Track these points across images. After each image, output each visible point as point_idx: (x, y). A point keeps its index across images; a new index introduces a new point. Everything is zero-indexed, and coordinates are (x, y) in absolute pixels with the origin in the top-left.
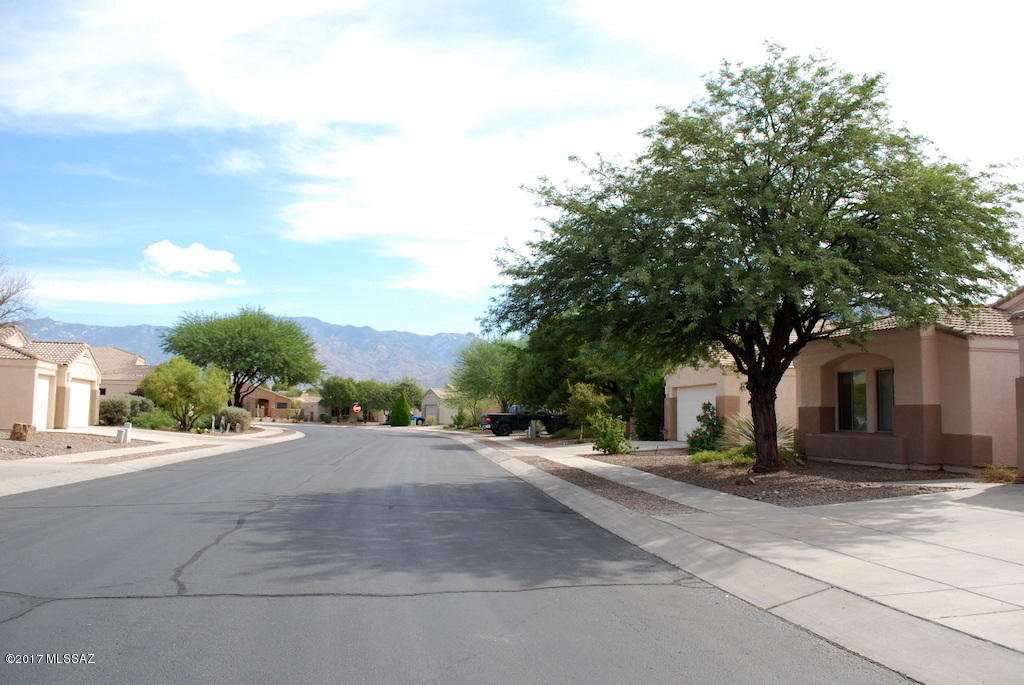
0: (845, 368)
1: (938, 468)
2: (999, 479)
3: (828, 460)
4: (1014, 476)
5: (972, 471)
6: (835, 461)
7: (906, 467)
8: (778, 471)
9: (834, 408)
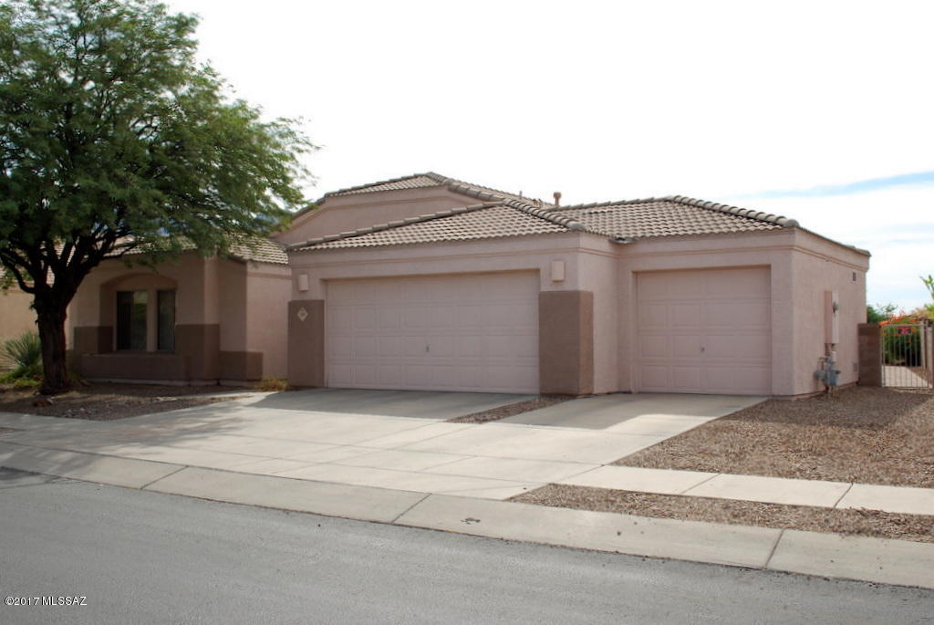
0: (125, 287)
1: (215, 382)
2: (273, 388)
3: (107, 380)
4: (285, 385)
5: (245, 384)
6: (114, 381)
7: (187, 383)
8: (67, 392)
9: (111, 328)
